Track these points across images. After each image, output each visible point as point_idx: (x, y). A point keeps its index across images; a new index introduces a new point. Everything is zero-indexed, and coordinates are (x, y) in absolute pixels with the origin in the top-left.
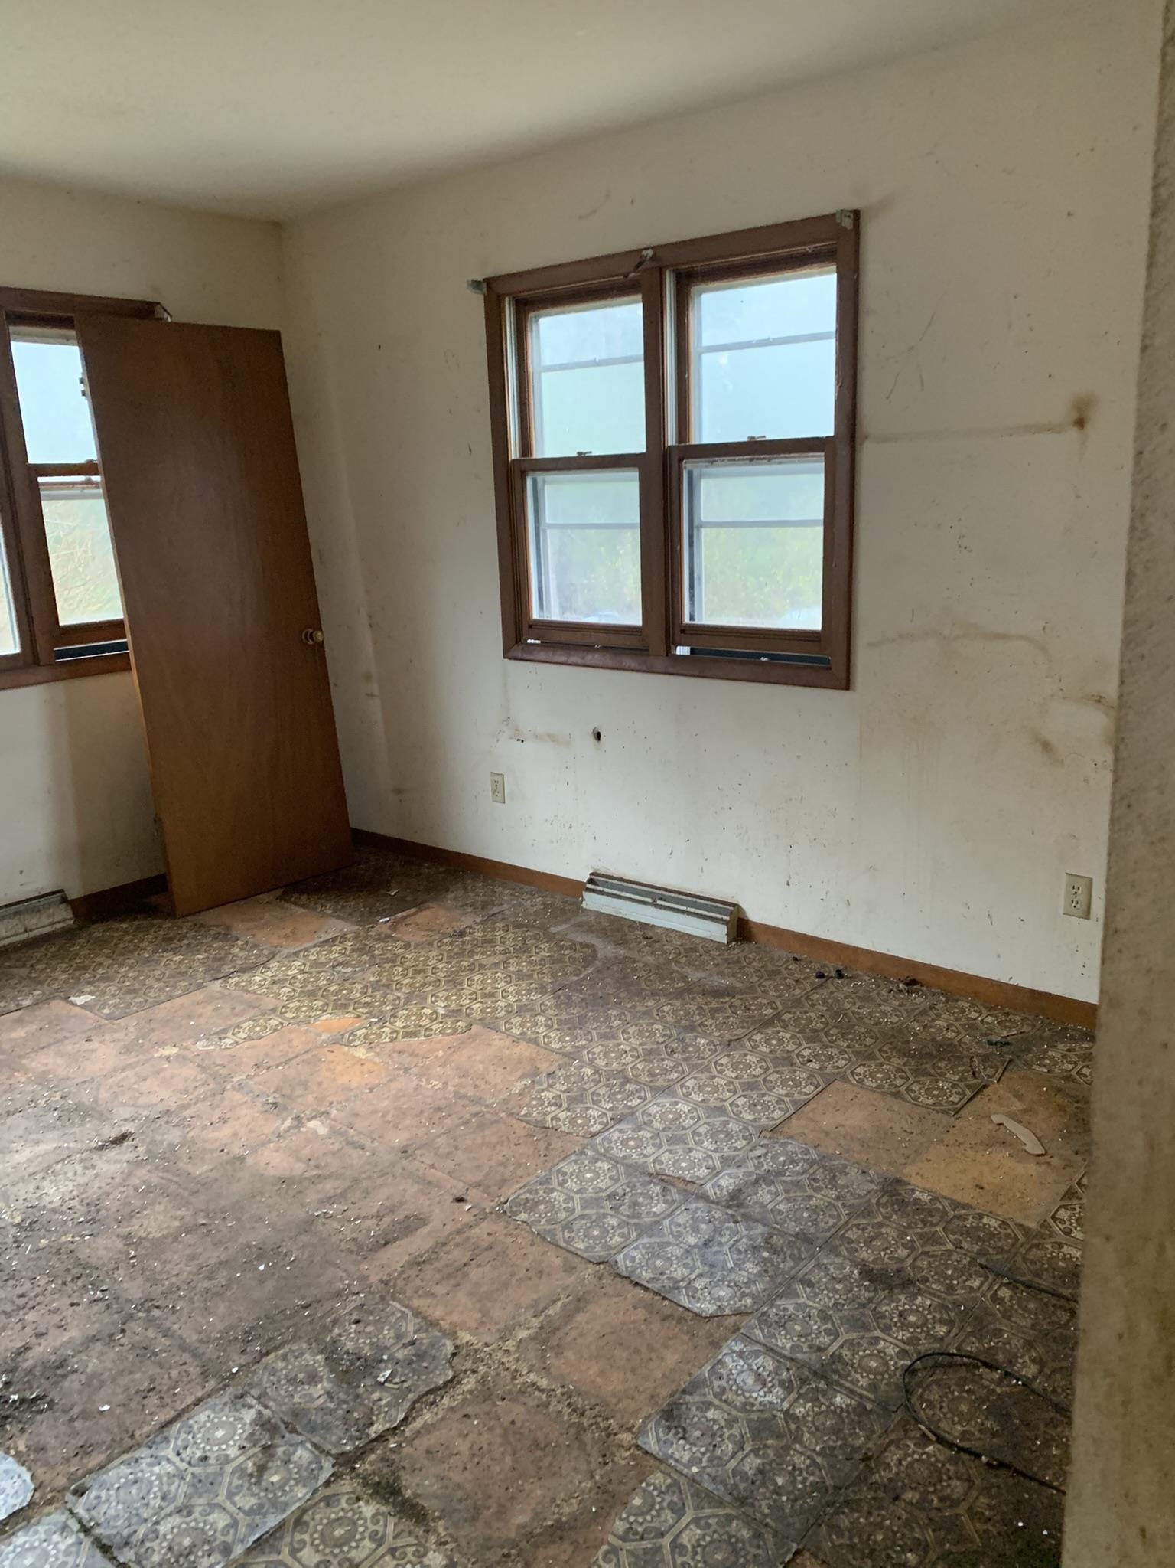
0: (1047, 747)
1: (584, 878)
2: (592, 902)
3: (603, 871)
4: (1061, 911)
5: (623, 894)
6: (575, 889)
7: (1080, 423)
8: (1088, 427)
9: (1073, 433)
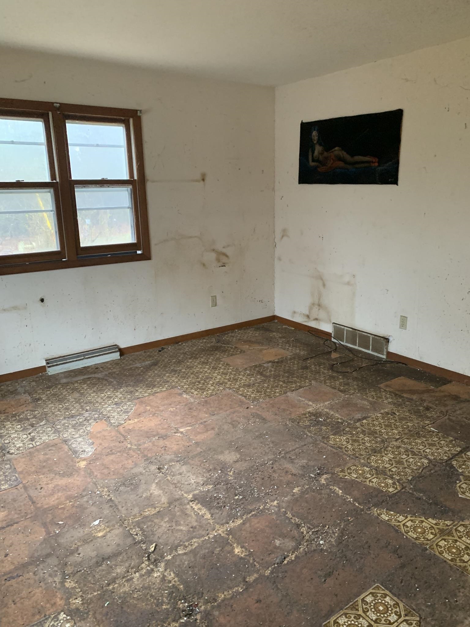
0: (204, 265)
1: (44, 364)
2: (52, 371)
3: (50, 358)
4: (211, 306)
5: (68, 361)
6: (42, 369)
7: (203, 180)
8: (205, 181)
9: (202, 182)
